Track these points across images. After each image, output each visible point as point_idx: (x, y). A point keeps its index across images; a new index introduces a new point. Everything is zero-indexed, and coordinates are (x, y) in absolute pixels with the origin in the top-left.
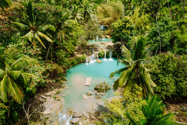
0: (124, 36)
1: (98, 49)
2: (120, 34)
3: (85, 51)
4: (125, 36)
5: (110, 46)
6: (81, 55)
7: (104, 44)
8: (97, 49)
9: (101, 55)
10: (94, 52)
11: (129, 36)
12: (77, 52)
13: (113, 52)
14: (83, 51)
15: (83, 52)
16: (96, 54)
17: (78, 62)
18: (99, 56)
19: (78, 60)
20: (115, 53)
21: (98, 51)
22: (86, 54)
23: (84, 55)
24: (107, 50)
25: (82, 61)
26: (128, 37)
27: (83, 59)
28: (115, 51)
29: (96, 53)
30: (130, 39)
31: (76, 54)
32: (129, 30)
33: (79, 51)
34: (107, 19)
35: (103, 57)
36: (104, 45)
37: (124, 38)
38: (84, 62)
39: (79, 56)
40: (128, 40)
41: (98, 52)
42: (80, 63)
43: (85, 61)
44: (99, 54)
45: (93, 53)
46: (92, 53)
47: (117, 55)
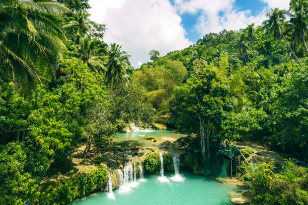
0: (209, 111)
1: (140, 151)
2: (198, 107)
3: (106, 156)
4: (212, 110)
5: (168, 143)
6: (94, 168)
7: (153, 140)
8: (137, 149)
9: (150, 164)
10: (129, 157)
11: (222, 110)
12: (80, 159)
13: (182, 158)
14: (100, 155)
15: (99, 158)
16: (138, 164)
17: (79, 190)
18: (145, 168)
19: (82, 184)
20: (186, 160)
21: (142, 154)
22: (109, 165)
23: (101, 167)
24: (163, 152)
25: (95, 187)
26: (220, 113)
27: (99, 180)
28: (187, 154)
29: (136, 159)
30: (225, 119)
31: (77, 163)
32: (218, 97)
33: (89, 157)
34: (155, 93)
35: (155, 171)
36: (155, 141)
37: (210, 115)
38: (101, 188)
39: (88, 169)
40: (220, 120)
41: (142, 159)
42: (89, 193)
43: (105, 185)
44: (144, 164)
45: (127, 161)
46: (125, 162)
47: (194, 164)
